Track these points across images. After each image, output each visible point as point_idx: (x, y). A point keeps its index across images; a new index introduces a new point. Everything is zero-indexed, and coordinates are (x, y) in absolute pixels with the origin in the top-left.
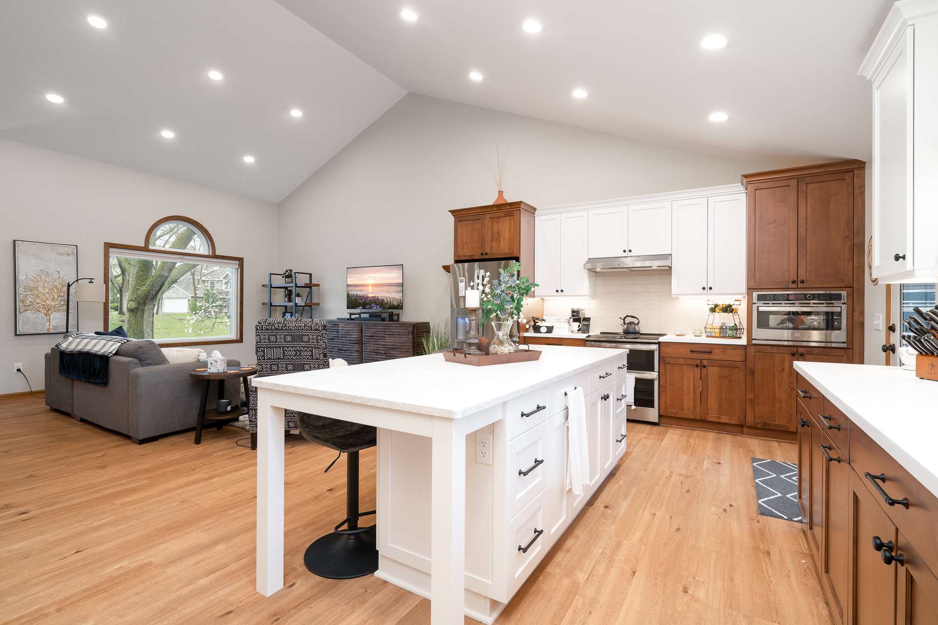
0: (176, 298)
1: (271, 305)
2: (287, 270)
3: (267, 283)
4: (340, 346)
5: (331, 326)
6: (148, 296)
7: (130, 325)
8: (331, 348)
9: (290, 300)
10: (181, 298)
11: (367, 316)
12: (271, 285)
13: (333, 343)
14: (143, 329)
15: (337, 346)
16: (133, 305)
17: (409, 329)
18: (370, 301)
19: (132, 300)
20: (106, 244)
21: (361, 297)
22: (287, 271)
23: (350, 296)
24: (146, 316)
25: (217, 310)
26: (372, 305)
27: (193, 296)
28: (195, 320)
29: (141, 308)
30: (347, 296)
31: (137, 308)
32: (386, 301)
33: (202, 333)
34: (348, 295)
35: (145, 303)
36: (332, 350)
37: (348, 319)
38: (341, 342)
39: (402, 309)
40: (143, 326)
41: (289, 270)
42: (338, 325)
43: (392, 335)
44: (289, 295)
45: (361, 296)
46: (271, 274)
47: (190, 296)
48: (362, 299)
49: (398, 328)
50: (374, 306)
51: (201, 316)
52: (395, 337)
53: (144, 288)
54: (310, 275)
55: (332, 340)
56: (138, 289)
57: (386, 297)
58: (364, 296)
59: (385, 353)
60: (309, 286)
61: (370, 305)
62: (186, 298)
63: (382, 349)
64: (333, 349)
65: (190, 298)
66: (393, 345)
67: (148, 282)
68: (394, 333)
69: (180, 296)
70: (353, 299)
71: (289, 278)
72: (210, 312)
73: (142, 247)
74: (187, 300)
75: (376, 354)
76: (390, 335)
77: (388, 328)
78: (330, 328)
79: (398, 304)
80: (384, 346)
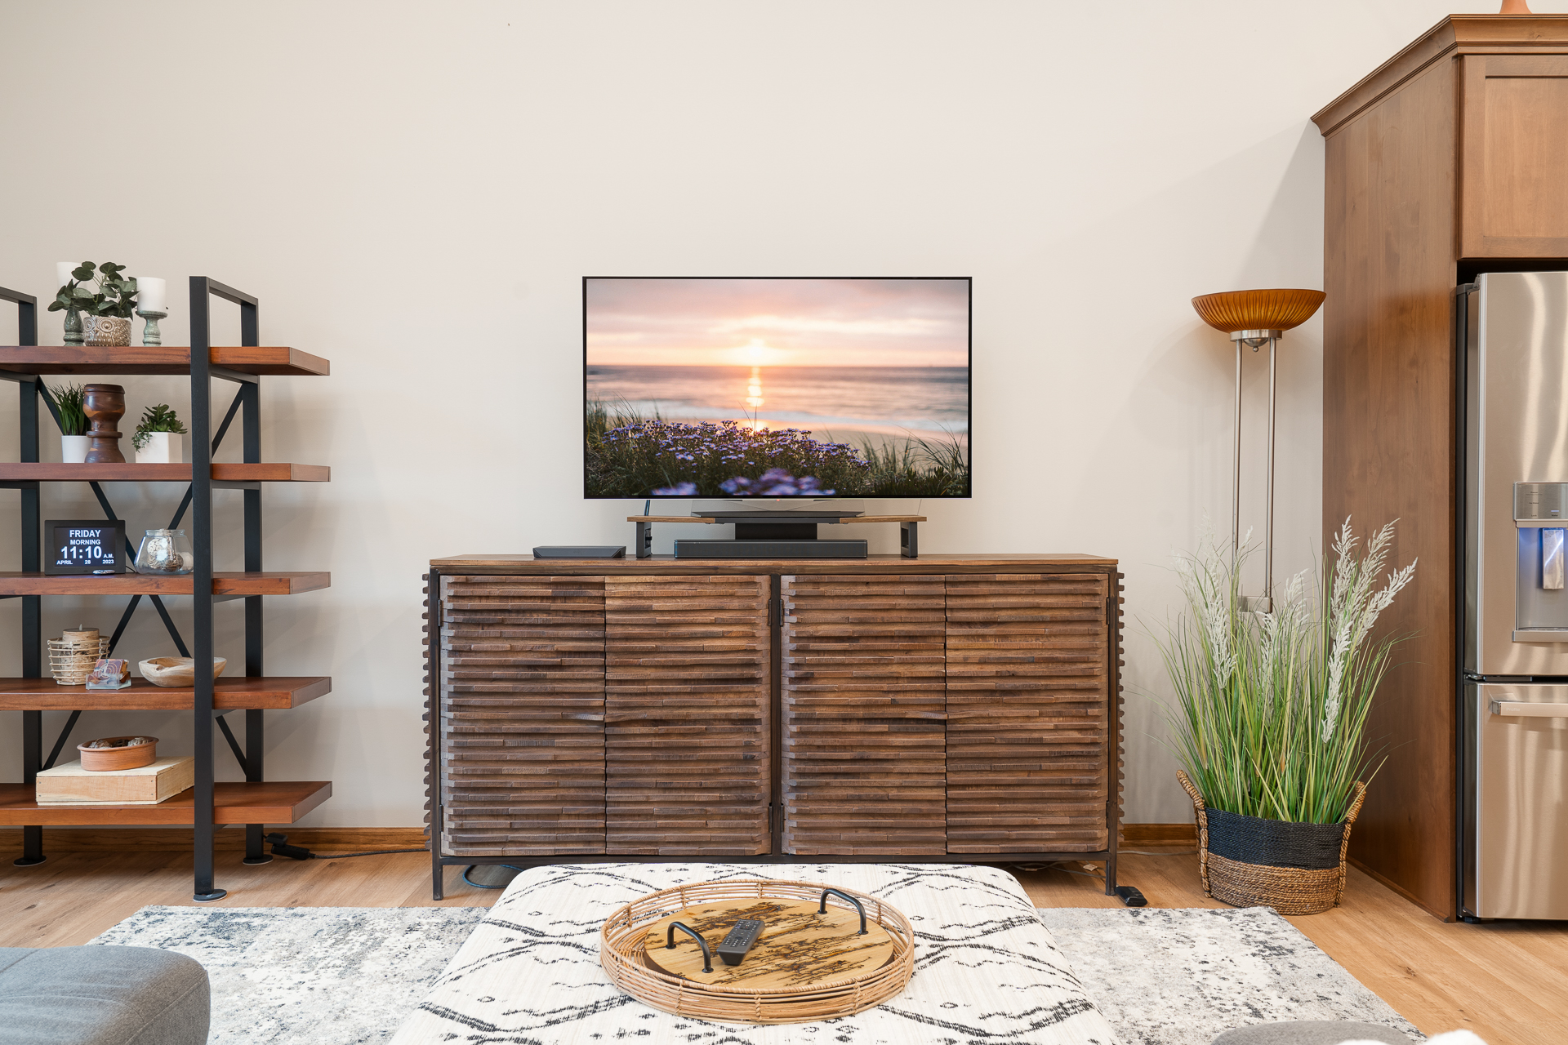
2: (87, 267)
4: (613, 699)
8: (548, 714)
11: (726, 531)
13: (559, 686)
15: (596, 701)
17: (1098, 589)
18: (751, 452)
21: (687, 436)
22: (84, 272)
23: (610, 426)
26: (768, 476)
30: (587, 430)
32: (861, 457)
34: (593, 425)
36: (553, 727)
38: (620, 681)
39: (967, 493)
41: (105, 266)
42: (601, 585)
43: (986, 623)
45: (688, 431)
48: (691, 446)
49: (1027, 589)
50: (778, 482)
55: (549, 674)
57: (865, 438)
58: (707, 430)
59: (944, 722)
61: (754, 473)
63: (922, 697)
64: (563, 720)
66: (999, 676)
68: (1003, 615)
70: (633, 445)
75: (882, 727)
76: (969, 624)
77: (961, 589)
78: (537, 604)
79: (940, 472)
80: (933, 685)
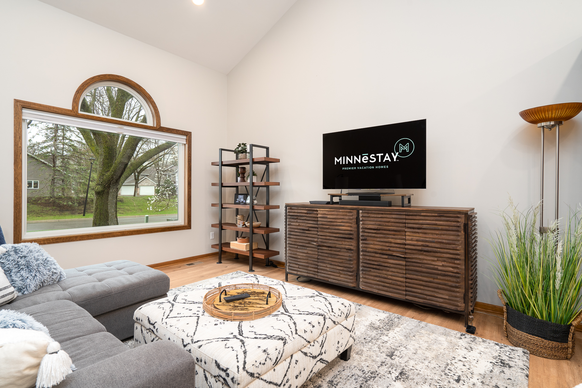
0: (147, 186)
1: (222, 186)
2: (240, 144)
3: (217, 160)
4: (319, 240)
5: (306, 212)
6: (112, 180)
7: (97, 206)
8: (306, 242)
9: (243, 180)
10: (151, 186)
11: (356, 198)
12: (222, 162)
14: (108, 209)
15: (316, 240)
16: (99, 188)
17: (459, 220)
19: (99, 184)
20: (16, 101)
24: (110, 198)
25: (170, 193)
27: (158, 184)
28: (154, 200)
29: (106, 191)
31: (103, 191)
33: (160, 210)
35: (110, 187)
36: (307, 245)
37: (328, 203)
38: (321, 235)
40: (107, 206)
41: (243, 144)
42: (317, 211)
43: (419, 229)
44: (241, 173)
46: (222, 150)
47: (156, 184)
49: (432, 218)
51: (159, 198)
52: (425, 233)
53: (109, 173)
54: (267, 149)
55: (307, 232)
56: (103, 175)
59: (405, 258)
60: (266, 162)
62: (153, 185)
63: (398, 249)
64: (309, 243)
65: (156, 186)
66: (423, 246)
67: (112, 169)
69: (150, 185)
71: (242, 153)
72: (165, 194)
73: (69, 110)
74: (154, 187)
75: (386, 257)
76: (413, 228)
77: (410, 217)
78: (304, 215)
80: (402, 246)
